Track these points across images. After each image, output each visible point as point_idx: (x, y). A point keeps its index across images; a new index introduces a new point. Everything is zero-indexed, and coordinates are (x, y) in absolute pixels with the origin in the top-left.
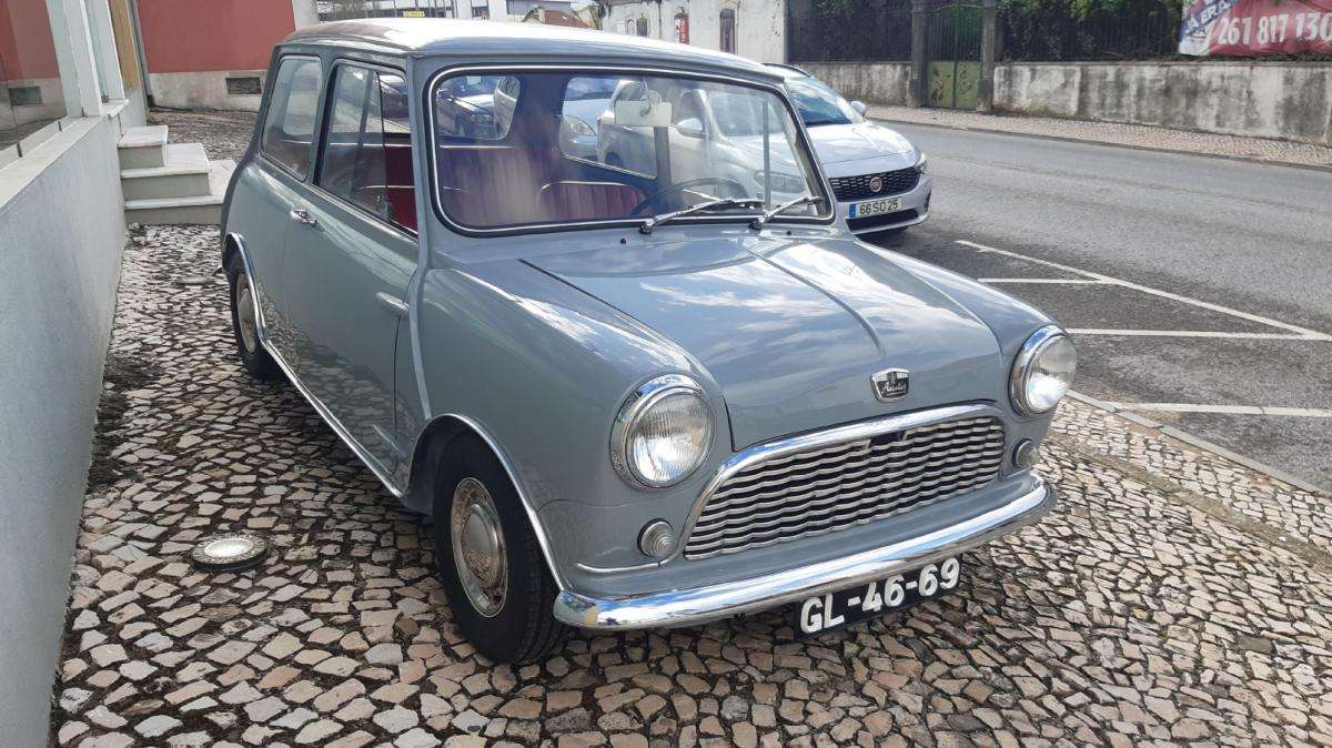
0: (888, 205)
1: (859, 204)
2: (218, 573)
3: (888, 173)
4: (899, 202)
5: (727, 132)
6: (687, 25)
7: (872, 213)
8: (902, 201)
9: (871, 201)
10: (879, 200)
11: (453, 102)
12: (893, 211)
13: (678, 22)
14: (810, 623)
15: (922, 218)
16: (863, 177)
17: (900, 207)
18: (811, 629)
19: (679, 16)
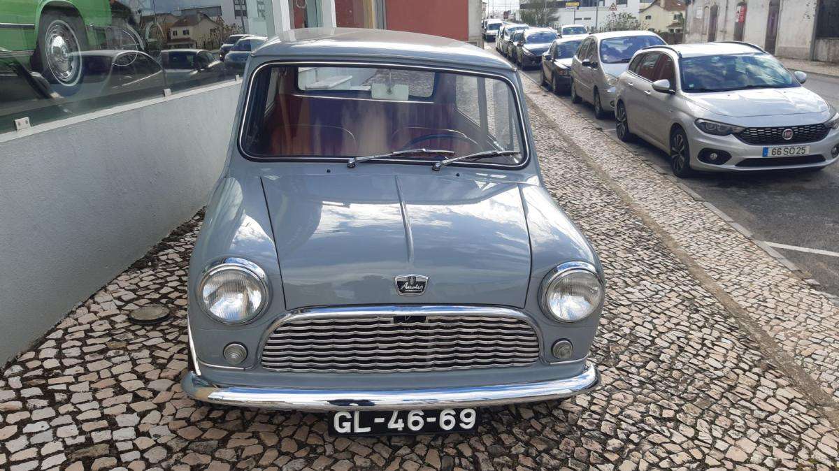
0: (797, 151)
1: (771, 148)
2: (134, 324)
3: (799, 127)
4: (807, 149)
5: (686, 90)
6: (745, 11)
7: (782, 155)
8: (809, 149)
9: (783, 146)
10: (789, 146)
11: (553, 62)
12: (801, 154)
13: (739, 8)
14: (341, 426)
15: (828, 162)
16: (777, 128)
17: (807, 153)
18: (340, 430)
19: (740, 4)
